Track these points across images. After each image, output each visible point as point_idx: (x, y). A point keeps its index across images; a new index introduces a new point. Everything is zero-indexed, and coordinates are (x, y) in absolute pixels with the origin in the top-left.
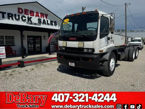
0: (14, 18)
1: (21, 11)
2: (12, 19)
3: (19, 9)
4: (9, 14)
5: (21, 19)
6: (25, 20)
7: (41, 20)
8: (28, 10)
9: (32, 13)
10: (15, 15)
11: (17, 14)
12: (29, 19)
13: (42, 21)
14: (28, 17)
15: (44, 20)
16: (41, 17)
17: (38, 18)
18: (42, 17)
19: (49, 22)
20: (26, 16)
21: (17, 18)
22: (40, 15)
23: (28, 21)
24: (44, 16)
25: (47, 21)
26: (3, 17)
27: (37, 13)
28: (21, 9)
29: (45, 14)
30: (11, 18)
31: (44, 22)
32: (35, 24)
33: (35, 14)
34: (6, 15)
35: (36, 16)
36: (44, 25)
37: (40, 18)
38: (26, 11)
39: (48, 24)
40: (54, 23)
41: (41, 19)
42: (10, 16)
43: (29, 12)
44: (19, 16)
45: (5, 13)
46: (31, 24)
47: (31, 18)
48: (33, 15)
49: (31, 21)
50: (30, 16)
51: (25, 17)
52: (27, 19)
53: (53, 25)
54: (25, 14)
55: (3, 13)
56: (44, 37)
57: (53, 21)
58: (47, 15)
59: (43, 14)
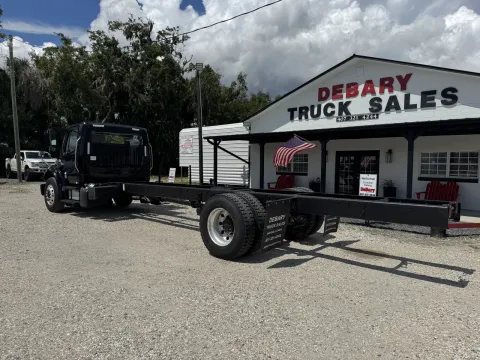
0: (309, 115)
1: (324, 94)
2: (306, 118)
3: (321, 90)
4: (301, 109)
5: (322, 114)
6: (333, 113)
7: (380, 100)
8: (342, 86)
9: (352, 89)
10: (313, 107)
11: (315, 102)
12: (343, 107)
13: (384, 104)
14: (341, 104)
15: (393, 99)
16: (382, 92)
17: (369, 97)
18: (386, 90)
19: (416, 99)
20: (336, 103)
21: (315, 113)
22: (377, 89)
23: (340, 114)
24: (396, 84)
25: (407, 98)
26: (292, 118)
27: (369, 83)
28: (327, 90)
29: (399, 78)
30: (303, 118)
31: (393, 104)
32: (360, 118)
33: (361, 88)
34: (296, 113)
35: (364, 93)
36: (393, 113)
37: (378, 95)
38: (337, 91)
39: (409, 106)
40: (438, 102)
41: (381, 97)
42: (303, 112)
43: (344, 89)
44: (319, 107)
45: (295, 109)
46: (348, 119)
47: (348, 103)
48: (356, 94)
49: (348, 113)
50: (344, 100)
51: (332, 106)
52: (337, 110)
53: (434, 105)
54: (334, 99)
55: (292, 111)
56: (390, 152)
57: (434, 92)
58: (409, 76)
59: (391, 80)
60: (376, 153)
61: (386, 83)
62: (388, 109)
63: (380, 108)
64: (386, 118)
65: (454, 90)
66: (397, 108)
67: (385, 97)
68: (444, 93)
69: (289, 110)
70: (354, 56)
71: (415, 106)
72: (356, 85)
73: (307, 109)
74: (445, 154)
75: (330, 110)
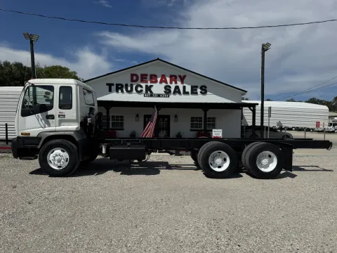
0: (124, 90)
1: (135, 78)
2: (122, 91)
3: (132, 75)
4: (117, 85)
5: (134, 91)
6: (141, 91)
7: (170, 87)
8: (147, 75)
9: (153, 78)
10: (127, 85)
11: (129, 83)
12: (148, 88)
13: (172, 90)
14: (146, 86)
15: (177, 87)
16: (171, 83)
17: (164, 84)
18: (173, 82)
19: (188, 89)
20: (144, 85)
21: (129, 89)
22: (168, 79)
23: (146, 92)
24: (178, 78)
25: (184, 87)
26: (110, 90)
27: (163, 76)
28: (137, 76)
29: (180, 76)
30: (120, 91)
31: (177, 91)
32: (159, 96)
33: (159, 79)
34: (114, 88)
35: (161, 82)
36: (178, 95)
37: (169, 84)
38: (144, 78)
39: (186, 93)
40: (199, 90)
41: (171, 85)
42: (119, 88)
43: (148, 77)
44: (132, 86)
45: (113, 85)
46: (151, 96)
47: (151, 86)
48: (156, 82)
49: (151, 92)
50: (149, 84)
51: (141, 87)
52: (144, 89)
53: (197, 93)
54: (142, 81)
55: (110, 85)
56: (176, 116)
57: (197, 87)
58: (185, 76)
59: (176, 77)
60: (168, 117)
61: (174, 78)
63: (170, 91)
64: (174, 99)
65: (205, 87)
66: (179, 93)
67: (173, 86)
68: (201, 88)
69: (107, 84)
70: (158, 59)
71: (188, 93)
72: (156, 76)
73: (122, 86)
74: (201, 118)
75: (139, 89)
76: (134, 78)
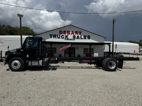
2: (56, 38)
3: (60, 31)
4: (54, 35)
5: (61, 38)
6: (64, 38)
7: (75, 36)
8: (66, 31)
10: (58, 35)
13: (76, 37)
15: (78, 36)
16: (76, 34)
17: (73, 35)
18: (77, 34)
19: (83, 37)
20: (65, 35)
21: (59, 37)
23: (66, 38)
24: (79, 33)
25: (81, 36)
26: (51, 37)
27: (73, 32)
28: (62, 31)
29: (79, 32)
30: (55, 38)
31: (78, 38)
32: (71, 40)
33: (71, 33)
34: (52, 36)
36: (78, 39)
37: (75, 35)
38: (65, 32)
40: (87, 38)
41: (76, 35)
42: (55, 36)
44: (60, 35)
45: (52, 35)
47: (68, 36)
48: (69, 34)
49: (68, 38)
50: (67, 35)
51: (64, 36)
52: (65, 37)
55: (51, 35)
56: (78, 48)
57: (86, 36)
58: (81, 32)
60: (74, 48)
61: (76, 32)
62: (77, 38)
63: (75, 38)
64: (77, 41)
65: (90, 36)
67: (76, 36)
68: (88, 37)
69: (50, 35)
70: (71, 25)
71: (82, 38)
72: (69, 32)
73: (56, 35)
74: (88, 49)
75: (63, 37)
76: (61, 32)
